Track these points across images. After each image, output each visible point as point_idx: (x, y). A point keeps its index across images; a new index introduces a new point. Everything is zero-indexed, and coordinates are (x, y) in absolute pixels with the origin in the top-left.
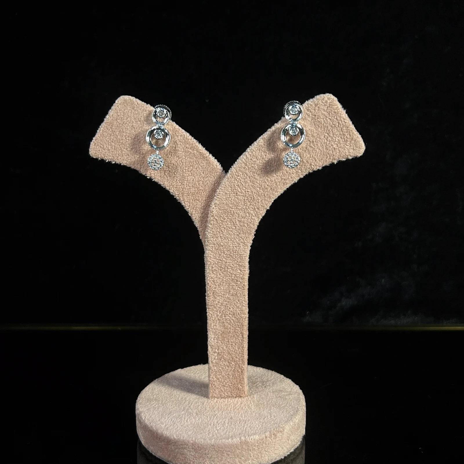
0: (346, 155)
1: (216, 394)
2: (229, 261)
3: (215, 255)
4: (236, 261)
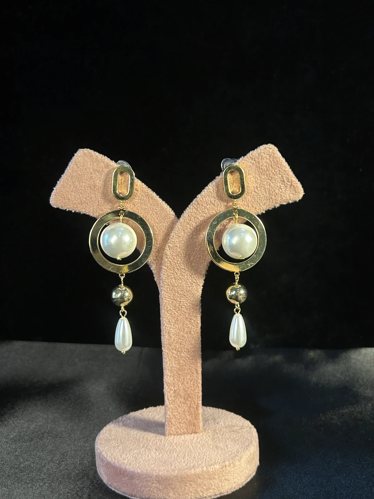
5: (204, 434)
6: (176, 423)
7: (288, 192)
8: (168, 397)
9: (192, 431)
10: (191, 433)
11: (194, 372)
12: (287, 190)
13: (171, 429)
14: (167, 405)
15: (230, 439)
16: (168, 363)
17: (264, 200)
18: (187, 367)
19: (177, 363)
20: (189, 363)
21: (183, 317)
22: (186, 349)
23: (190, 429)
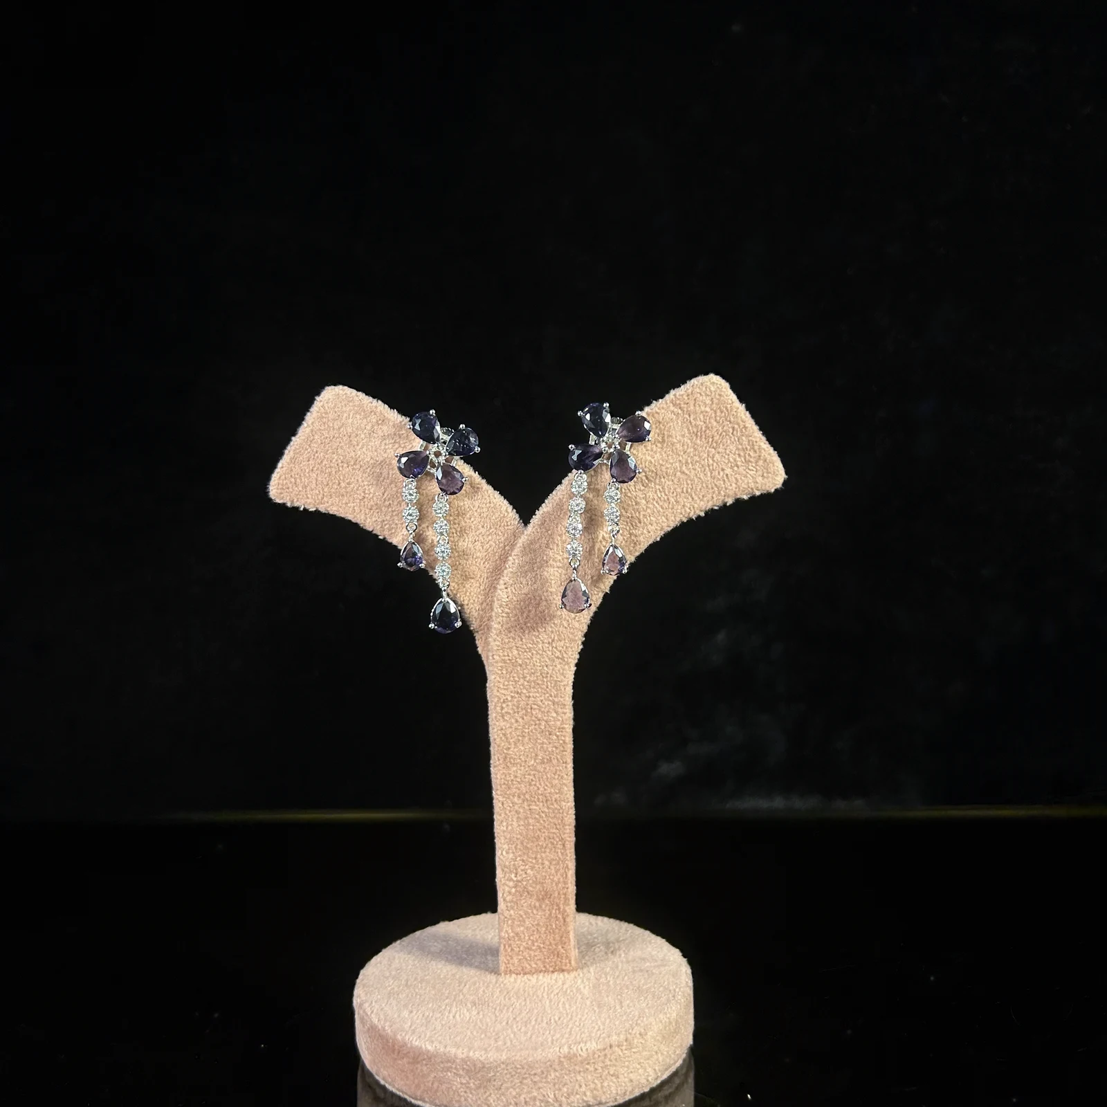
0: (749, 487)
1: (513, 964)
2: (534, 695)
3: (506, 683)
4: (548, 695)
5: (579, 975)
6: (521, 949)
7: (751, 473)
8: (503, 895)
9: (554, 967)
10: (553, 972)
11: (557, 844)
12: (751, 468)
13: (511, 962)
14: (502, 910)
15: (631, 987)
16: (505, 824)
17: (700, 489)
18: (544, 832)
19: (523, 823)
20: (548, 825)
21: (536, 729)
22: (542, 794)
23: (551, 962)
